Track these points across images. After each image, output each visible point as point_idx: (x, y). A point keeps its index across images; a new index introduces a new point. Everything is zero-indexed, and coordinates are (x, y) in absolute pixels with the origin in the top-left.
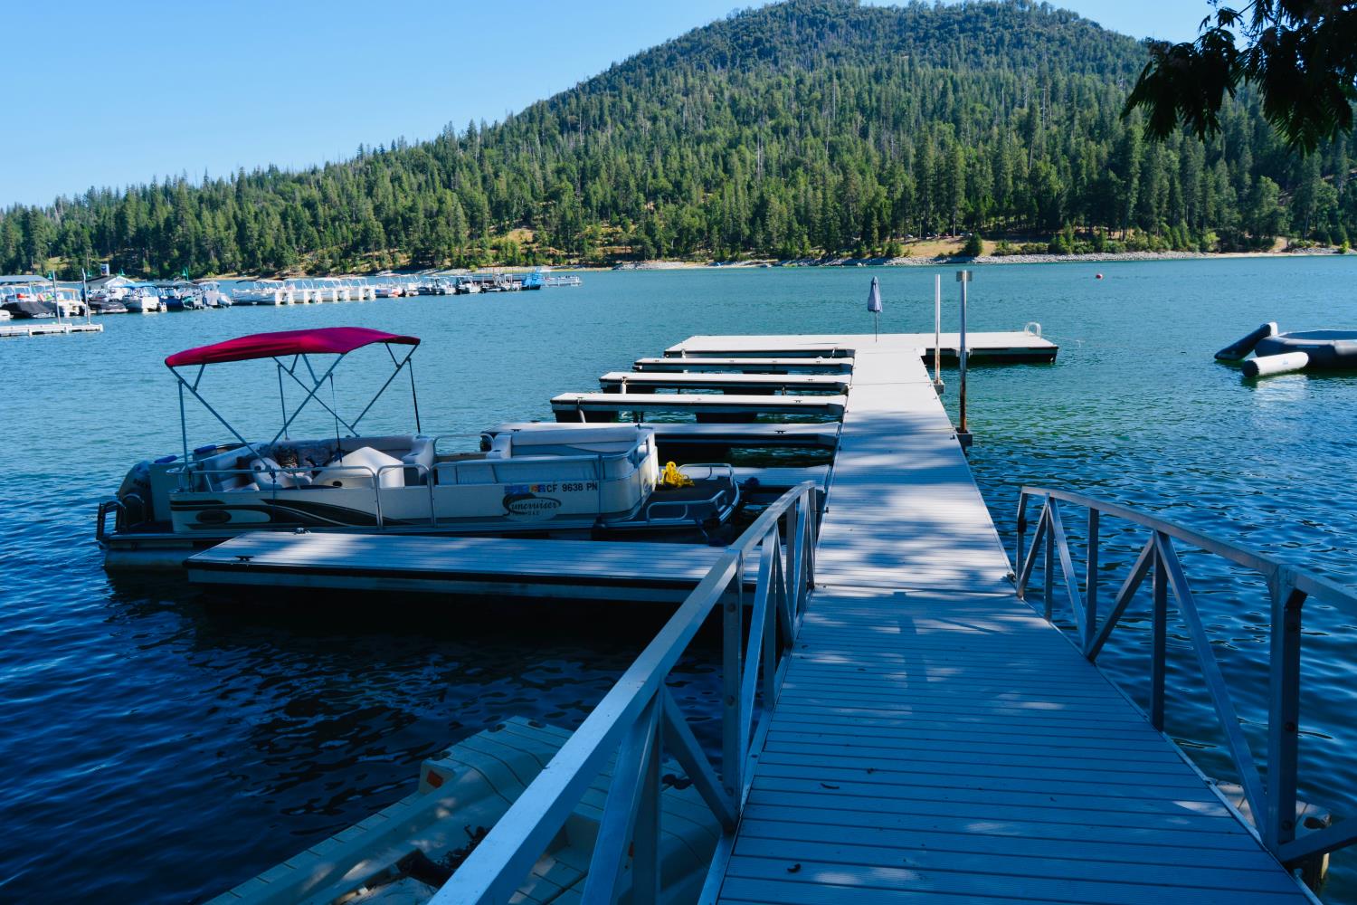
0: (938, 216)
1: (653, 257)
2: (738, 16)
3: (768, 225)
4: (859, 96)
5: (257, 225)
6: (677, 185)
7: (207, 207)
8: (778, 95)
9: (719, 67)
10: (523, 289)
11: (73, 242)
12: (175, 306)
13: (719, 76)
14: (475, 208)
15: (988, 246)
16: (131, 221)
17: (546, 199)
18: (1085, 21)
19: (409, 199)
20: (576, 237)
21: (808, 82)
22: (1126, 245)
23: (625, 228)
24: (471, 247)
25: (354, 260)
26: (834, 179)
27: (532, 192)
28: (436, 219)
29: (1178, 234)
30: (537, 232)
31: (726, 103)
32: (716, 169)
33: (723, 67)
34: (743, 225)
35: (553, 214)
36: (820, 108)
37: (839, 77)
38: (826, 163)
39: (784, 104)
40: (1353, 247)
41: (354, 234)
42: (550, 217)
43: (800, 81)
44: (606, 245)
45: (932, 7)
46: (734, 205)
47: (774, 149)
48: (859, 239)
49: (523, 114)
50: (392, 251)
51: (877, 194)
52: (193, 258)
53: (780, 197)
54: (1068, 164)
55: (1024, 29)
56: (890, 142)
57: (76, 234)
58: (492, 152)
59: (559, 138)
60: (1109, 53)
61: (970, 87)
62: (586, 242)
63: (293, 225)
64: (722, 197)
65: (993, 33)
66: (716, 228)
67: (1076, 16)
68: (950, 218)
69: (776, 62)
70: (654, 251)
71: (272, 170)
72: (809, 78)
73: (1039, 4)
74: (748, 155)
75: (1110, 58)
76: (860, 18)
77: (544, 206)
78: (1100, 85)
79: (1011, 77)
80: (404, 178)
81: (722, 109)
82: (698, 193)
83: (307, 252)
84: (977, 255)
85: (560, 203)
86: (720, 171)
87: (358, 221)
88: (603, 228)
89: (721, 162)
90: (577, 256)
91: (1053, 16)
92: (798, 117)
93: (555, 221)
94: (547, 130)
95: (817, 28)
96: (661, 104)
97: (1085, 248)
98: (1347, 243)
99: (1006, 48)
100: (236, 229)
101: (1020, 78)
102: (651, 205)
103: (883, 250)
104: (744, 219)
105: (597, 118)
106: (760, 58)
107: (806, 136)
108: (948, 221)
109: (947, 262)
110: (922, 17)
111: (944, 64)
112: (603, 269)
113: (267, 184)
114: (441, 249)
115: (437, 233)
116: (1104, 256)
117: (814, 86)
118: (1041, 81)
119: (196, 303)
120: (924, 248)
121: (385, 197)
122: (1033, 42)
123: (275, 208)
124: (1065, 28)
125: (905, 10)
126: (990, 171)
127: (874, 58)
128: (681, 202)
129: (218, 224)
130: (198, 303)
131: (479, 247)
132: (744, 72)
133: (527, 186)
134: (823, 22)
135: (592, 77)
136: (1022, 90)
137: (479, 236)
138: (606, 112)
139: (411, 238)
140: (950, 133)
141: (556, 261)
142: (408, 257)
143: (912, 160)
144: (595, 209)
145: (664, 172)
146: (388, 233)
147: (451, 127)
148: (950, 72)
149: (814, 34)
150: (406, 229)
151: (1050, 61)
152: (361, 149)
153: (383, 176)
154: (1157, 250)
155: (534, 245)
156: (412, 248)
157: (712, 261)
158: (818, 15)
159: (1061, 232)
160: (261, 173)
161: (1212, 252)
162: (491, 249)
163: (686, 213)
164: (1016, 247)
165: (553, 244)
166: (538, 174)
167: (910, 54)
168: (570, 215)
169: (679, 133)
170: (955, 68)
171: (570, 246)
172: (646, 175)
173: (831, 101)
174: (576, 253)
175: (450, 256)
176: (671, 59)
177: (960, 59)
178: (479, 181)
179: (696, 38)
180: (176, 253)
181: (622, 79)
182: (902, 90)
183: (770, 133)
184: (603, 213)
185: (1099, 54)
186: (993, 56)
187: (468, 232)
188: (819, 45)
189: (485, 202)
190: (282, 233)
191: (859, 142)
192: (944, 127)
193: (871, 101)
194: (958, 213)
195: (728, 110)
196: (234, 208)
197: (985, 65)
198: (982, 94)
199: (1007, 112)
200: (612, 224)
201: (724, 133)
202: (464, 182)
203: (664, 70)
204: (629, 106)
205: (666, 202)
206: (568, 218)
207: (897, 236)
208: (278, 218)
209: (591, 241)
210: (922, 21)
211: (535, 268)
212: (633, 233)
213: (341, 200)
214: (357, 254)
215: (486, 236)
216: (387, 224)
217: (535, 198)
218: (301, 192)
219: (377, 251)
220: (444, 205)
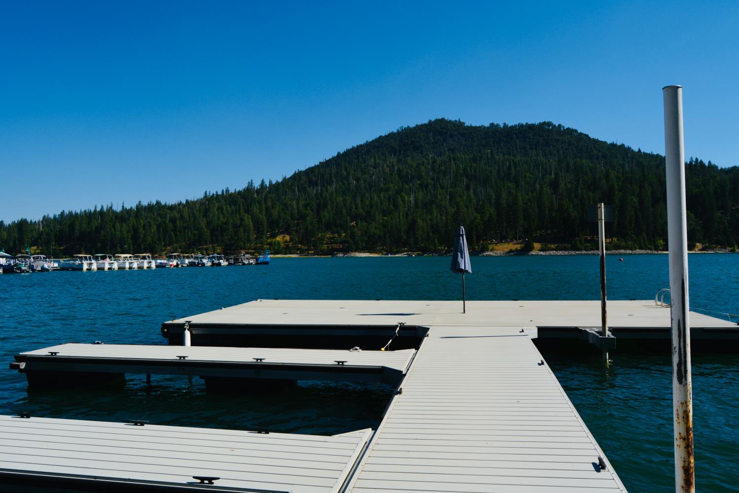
0: (508, 230)
1: (354, 250)
2: (403, 130)
3: (416, 234)
4: (465, 169)
5: (143, 231)
6: (368, 213)
7: (119, 222)
8: (422, 168)
9: (393, 155)
10: (258, 264)
11: (44, 238)
12: (8, 270)
13: (393, 159)
14: (259, 223)
15: (537, 245)
16: (77, 228)
17: (298, 219)
18: (581, 134)
19: (226, 218)
20: (313, 239)
21: (438, 162)
22: (614, 246)
23: (340, 235)
24: (255, 244)
25: (193, 250)
26: (452, 210)
27: (291, 216)
28: (239, 228)
29: (642, 240)
30: (293, 236)
31: (396, 172)
32: (389, 205)
33: (394, 155)
34: (403, 234)
35: (301, 227)
36: (445, 175)
37: (454, 160)
38: (447, 202)
39: (426, 173)
41: (195, 236)
42: (300, 228)
43: (434, 162)
44: (329, 244)
45: (502, 127)
46: (398, 223)
47: (420, 195)
49: (291, 177)
50: (213, 245)
51: (475, 218)
53: (423, 219)
54: (578, 203)
55: (549, 138)
56: (482, 192)
57: (48, 234)
58: (273, 195)
59: (308, 189)
60: (594, 150)
61: (523, 165)
62: (318, 242)
63: (163, 231)
64: (392, 219)
65: (533, 139)
66: (388, 235)
67: (576, 131)
68: (516, 231)
69: (422, 153)
70: (354, 247)
71: (158, 203)
72: (439, 161)
73: (557, 125)
74: (406, 198)
75: (595, 152)
76: (465, 131)
77: (297, 223)
78: (591, 165)
79: (544, 160)
80: (224, 207)
81: (393, 175)
82: (379, 217)
83: (169, 245)
84: (531, 251)
85: (306, 221)
86: (391, 206)
87: (197, 230)
88: (328, 235)
89: (392, 202)
90: (313, 250)
91: (564, 130)
92: (433, 179)
93: (303, 231)
94: (302, 184)
95: (443, 135)
96: (362, 172)
97: (591, 247)
98: (736, 246)
99: (541, 147)
100: (132, 232)
101: (549, 161)
102: (354, 223)
103: (479, 247)
104: (403, 231)
105: (328, 179)
106: (414, 151)
107: (437, 188)
108: (514, 232)
109: (515, 255)
110: (497, 131)
111: (509, 154)
112: (327, 256)
113: (154, 210)
114: (239, 244)
115: (238, 236)
117: (442, 164)
118: (560, 162)
120: (501, 246)
121: (213, 217)
122: (555, 144)
123: (155, 222)
124: (571, 137)
125: (488, 128)
126: (536, 206)
127: (472, 151)
128: (370, 222)
129: (123, 230)
131: (260, 244)
132: (405, 157)
133: (288, 213)
134: (446, 133)
135: (327, 159)
136: (550, 167)
137: (261, 238)
138: (333, 176)
139: (224, 238)
140: (513, 188)
141: (302, 252)
142: (222, 249)
143: (493, 201)
144: (323, 225)
145: (361, 206)
146: (212, 235)
147: (252, 183)
148: (512, 157)
149: (442, 139)
150: (222, 234)
151: (564, 153)
152: (206, 193)
153: (213, 207)
154: (631, 249)
155: (290, 243)
156: (224, 244)
157: (385, 253)
158: (444, 130)
159: (577, 238)
160: (152, 205)
161: (661, 250)
162: (267, 245)
163: (372, 227)
164: (553, 246)
165: (301, 242)
166: (295, 207)
167: (491, 149)
168: (310, 227)
169: (370, 187)
170: (515, 156)
171: (310, 244)
172: (352, 207)
173: (450, 171)
174: (312, 248)
175: (244, 248)
176: (368, 151)
177: (517, 151)
178: (264, 209)
179: (381, 141)
181: (343, 160)
182: (487, 166)
183: (418, 187)
184: (328, 227)
185: (589, 150)
186: (534, 150)
187: (255, 236)
188: (444, 144)
189: (266, 220)
190: (156, 236)
191: (465, 192)
192: (510, 184)
193: (471, 171)
194: (520, 228)
195: (396, 175)
196: (133, 222)
197: (530, 155)
198: (529, 169)
199: (543, 178)
200: (333, 233)
201: (394, 187)
202: (256, 210)
203: (364, 156)
204: (345, 173)
205: (362, 222)
206: (309, 229)
207: (486, 240)
208: (155, 227)
209: (321, 242)
210: (497, 133)
211: (290, 255)
212: (343, 238)
213: (190, 219)
214: (195, 247)
215: (265, 239)
216: (213, 232)
217: (292, 219)
218: (170, 214)
219: (205, 245)
220: (243, 222)
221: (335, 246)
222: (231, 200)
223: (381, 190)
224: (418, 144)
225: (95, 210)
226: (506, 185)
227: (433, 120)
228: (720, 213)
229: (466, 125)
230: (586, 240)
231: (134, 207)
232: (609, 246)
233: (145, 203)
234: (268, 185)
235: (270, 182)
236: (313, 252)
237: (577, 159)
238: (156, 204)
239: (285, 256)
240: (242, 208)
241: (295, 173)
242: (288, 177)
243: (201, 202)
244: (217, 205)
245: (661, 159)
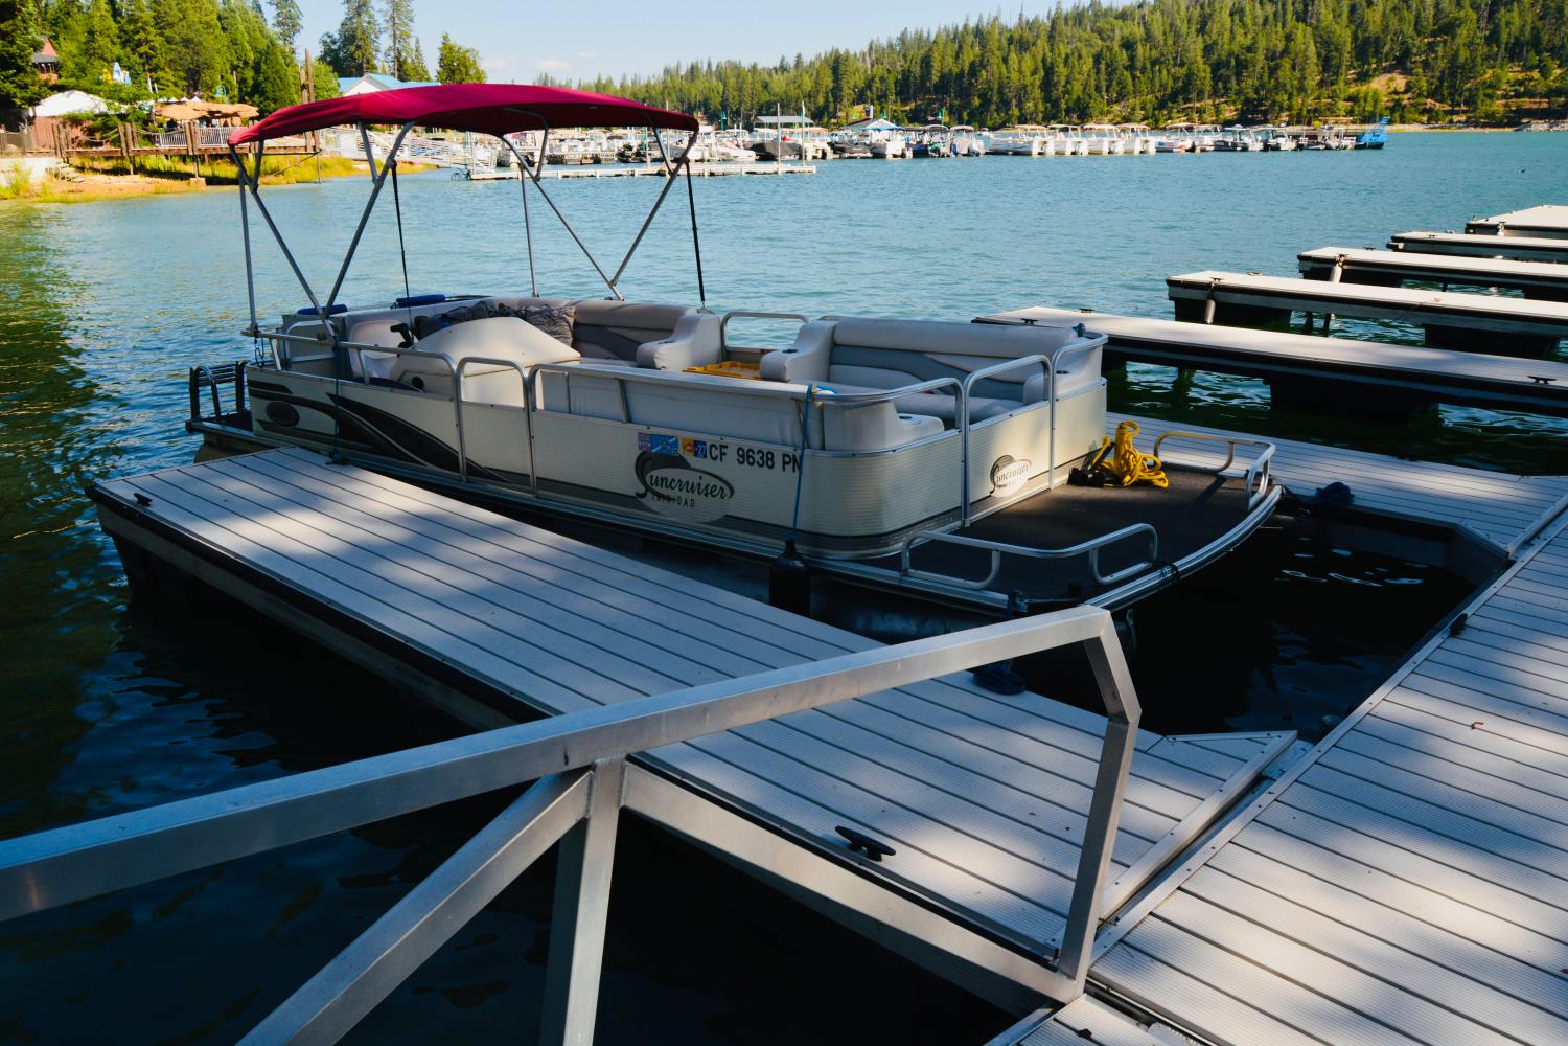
5: (1066, 70)
7: (1015, 50)
10: (1357, 147)
11: (877, 88)
12: (921, 152)
14: (1332, 47)
16: (936, 65)
17: (1434, 34)
19: (1250, 36)
20: (1467, 85)
23: (1544, 72)
24: (1318, 98)
25: (1170, 112)
27: (1415, 25)
28: (1279, 61)
30: (1413, 79)
35: (1440, 54)
41: (1176, 79)
42: (1436, 58)
44: (1511, 97)
50: (1217, 101)
52: (994, 107)
57: (882, 79)
62: (1481, 92)
63: (1106, 69)
77: (1429, 43)
80: (1248, 9)
83: (1117, 101)
85: (1453, 38)
87: (1182, 64)
88: (1512, 73)
90: (1464, 112)
93: (1442, 64)
100: (1043, 74)
112: (1501, 130)
113: (1086, 21)
114: (1279, 99)
115: (1277, 80)
119: (943, 150)
121: (1220, 34)
123: (1089, 49)
129: (1024, 68)
130: (944, 150)
131: (1329, 98)
133: (1410, 16)
137: (1332, 83)
139: (1243, 85)
141: (1432, 117)
142: (1236, 110)
144: (1503, 46)
146: (1216, 78)
150: (1238, 75)
153: (1221, 8)
155: (1406, 96)
156: (1242, 98)
160: (1081, 9)
162: (1346, 100)
165: (1432, 95)
168: (1464, 54)
171: (1457, 98)
174: (1464, 108)
175: (1290, 108)
178: (1346, 10)
180: (977, 102)
184: (1515, 52)
187: (1318, 78)
189: (1348, 39)
190: (1092, 80)
196: (1044, 50)
200: (1526, 68)
202: (1324, 13)
206: (1462, 59)
208: (1090, 61)
209: (1489, 91)
211: (1401, 126)
212: (1554, 81)
214: (1175, 105)
215: (1342, 84)
216: (1216, 67)
217: (1418, 32)
218: (1121, 29)
219: (1199, 101)
220: (1292, 43)
221: (1526, 103)
225: (965, 27)
231: (1045, 16)
233: (1068, 7)
238: (1089, 9)
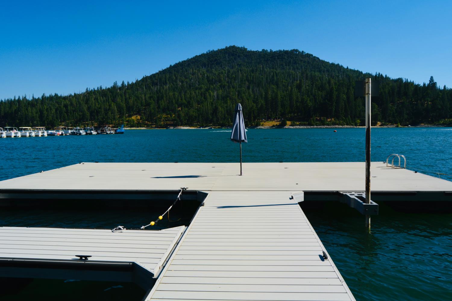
0: (272, 113)
1: (180, 125)
2: (210, 52)
3: (217, 115)
4: (247, 77)
5: (46, 113)
6: (189, 102)
7: (30, 107)
8: (222, 76)
9: (204, 67)
13: (204, 70)
14: (121, 108)
15: (289, 123)
17: (145, 106)
18: (315, 57)
19: (100, 105)
20: (154, 118)
22: (332, 123)
23: (171, 116)
24: (119, 121)
27: (141, 104)
28: (108, 111)
29: (348, 120)
30: (142, 116)
31: (205, 78)
32: (201, 98)
33: (205, 67)
34: (210, 115)
35: (147, 111)
36: (235, 80)
37: (241, 71)
38: (236, 96)
39: (224, 78)
40: (401, 125)
41: (80, 116)
42: (147, 112)
43: (229, 72)
44: (165, 121)
45: (269, 51)
46: (207, 109)
47: (220, 92)
48: (247, 120)
49: (141, 80)
50: (92, 122)
51: (253, 106)
53: (222, 107)
54: (313, 98)
55: (297, 59)
56: (257, 91)
58: (130, 91)
59: (152, 87)
60: (322, 67)
61: (281, 75)
62: (158, 120)
63: (59, 113)
64: (203, 106)
65: (287, 59)
66: (201, 116)
67: (312, 55)
68: (276, 114)
69: (221, 66)
70: (180, 123)
71: (56, 95)
72: (232, 71)
73: (301, 52)
74: (212, 93)
75: (323, 68)
76: (247, 54)
77: (144, 108)
78: (320, 75)
79: (293, 72)
80: (99, 98)
81: (204, 79)
82: (195, 105)
83: (63, 122)
84: (285, 126)
85: (150, 107)
86: (203, 98)
87: (82, 112)
88: (164, 116)
89: (203, 96)
90: (155, 125)
91: (305, 55)
92: (228, 82)
93: (148, 113)
94: (148, 84)
95: (234, 56)
96: (185, 78)
97: (319, 124)
98: (399, 124)
99: (291, 64)
100: (39, 113)
101: (296, 73)
102: (180, 109)
103: (255, 123)
104: (210, 113)
105: (164, 81)
106: (216, 65)
107: (231, 88)
109: (275, 128)
110: (266, 54)
111: (273, 68)
112: (163, 129)
113: (54, 99)
114: (108, 121)
115: (107, 116)
116: (326, 126)
117: (233, 73)
118: (302, 74)
120: (268, 123)
121: (92, 104)
122: (300, 62)
123: (54, 107)
124: (309, 59)
125: (261, 52)
126: (288, 99)
127: (251, 66)
128: (190, 108)
129: (33, 112)
131: (122, 121)
132: (211, 69)
133: (139, 102)
134: (236, 55)
136: (297, 76)
138: (167, 80)
139: (98, 117)
140: (275, 88)
141: (148, 126)
143: (263, 96)
144: (161, 109)
145: (184, 98)
146: (91, 116)
147: (116, 83)
148: (275, 70)
149: (233, 58)
150: (97, 115)
151: (305, 68)
152: (87, 89)
153: (92, 98)
154: (342, 125)
155: (141, 121)
156: (99, 121)
157: (199, 127)
158: (234, 53)
159: (311, 119)
160: (52, 96)
161: (358, 126)
162: (126, 122)
163: (191, 111)
164: (298, 123)
165: (147, 120)
166: (143, 98)
167: (263, 65)
168: (153, 111)
169: (190, 86)
170: (276, 69)
171: (153, 121)
172: (179, 99)
173: (238, 78)
174: (154, 123)
175: (112, 124)
176: (189, 65)
177: (278, 67)
178: (124, 99)
179: (197, 58)
181: (173, 70)
182: (260, 75)
183: (219, 87)
184: (164, 111)
185: (319, 67)
186: (288, 66)
187: (119, 116)
188: (235, 62)
189: (125, 106)
190: (55, 115)
191: (247, 90)
192: (273, 86)
193: (251, 78)
194: (279, 112)
195: (206, 80)
196: (40, 107)
197: (285, 69)
198: (285, 77)
199: (293, 83)
200: (167, 114)
201: (204, 87)
202: (119, 100)
203: (186, 68)
204: (175, 78)
205: (185, 108)
206: (152, 112)
207: (259, 119)
208: (54, 110)
209: (160, 120)
210: (266, 55)
211: (140, 128)
212: (173, 117)
213: (77, 105)
215: (124, 118)
216: (91, 113)
217: (142, 106)
218: (64, 102)
219: (87, 121)
220: (111, 107)
221: (168, 122)
222: (103, 93)
223: (196, 89)
224: (219, 61)
225: (15, 99)
226: (271, 86)
227: (228, 46)
228: (392, 105)
229: (248, 50)
230: (317, 120)
231: (40, 97)
232: (330, 123)
233: (47, 95)
234: (127, 85)
235: (128, 83)
236: (155, 126)
237: (312, 72)
238: (54, 96)
239: (137, 128)
240: (110, 98)
241: (143, 77)
242: (139, 80)
243: (84, 95)
244: (94, 96)
245: (359, 73)
